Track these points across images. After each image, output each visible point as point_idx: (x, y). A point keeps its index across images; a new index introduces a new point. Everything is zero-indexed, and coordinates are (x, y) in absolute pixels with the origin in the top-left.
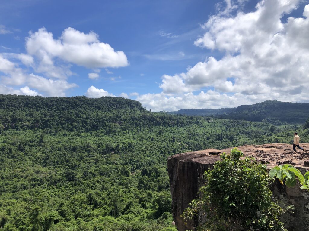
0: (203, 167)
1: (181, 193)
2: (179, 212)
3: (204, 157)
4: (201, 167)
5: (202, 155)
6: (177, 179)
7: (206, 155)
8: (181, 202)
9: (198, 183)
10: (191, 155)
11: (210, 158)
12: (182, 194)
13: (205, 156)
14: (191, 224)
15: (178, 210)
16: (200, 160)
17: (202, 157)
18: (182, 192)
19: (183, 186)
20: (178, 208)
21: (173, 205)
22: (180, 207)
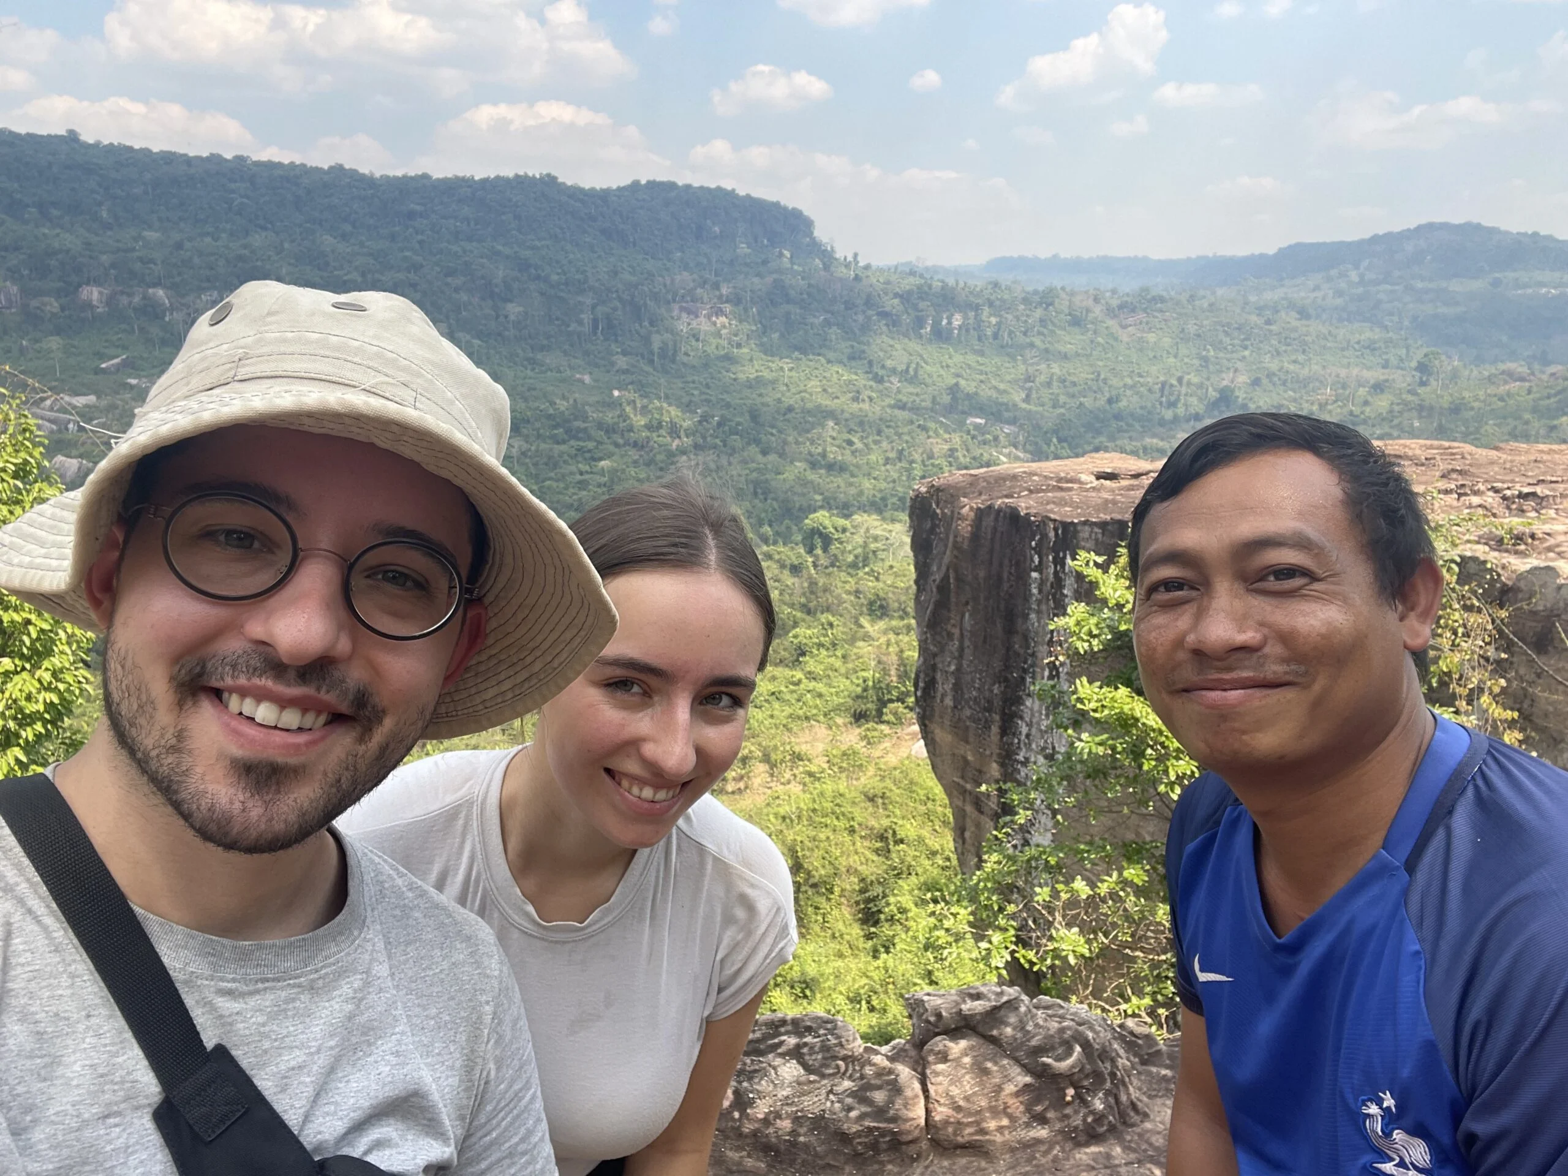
0: (1057, 535)
1: (956, 632)
2: (942, 701)
3: (1070, 489)
4: (1052, 534)
5: (1062, 483)
6: (946, 577)
7: (1079, 482)
8: (953, 668)
9: (1031, 595)
10: (1014, 477)
11: (1094, 494)
12: (962, 635)
13: (1076, 486)
14: (988, 752)
15: (939, 695)
16: (1048, 504)
17: (1061, 489)
18: (961, 630)
19: (967, 603)
20: (940, 689)
21: (922, 675)
22: (948, 687)
